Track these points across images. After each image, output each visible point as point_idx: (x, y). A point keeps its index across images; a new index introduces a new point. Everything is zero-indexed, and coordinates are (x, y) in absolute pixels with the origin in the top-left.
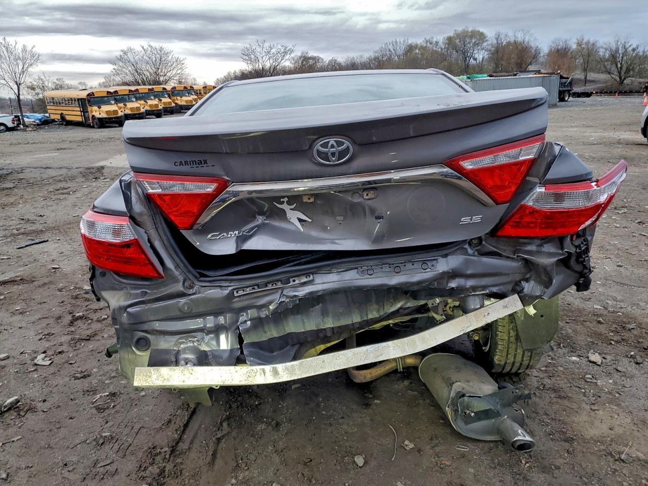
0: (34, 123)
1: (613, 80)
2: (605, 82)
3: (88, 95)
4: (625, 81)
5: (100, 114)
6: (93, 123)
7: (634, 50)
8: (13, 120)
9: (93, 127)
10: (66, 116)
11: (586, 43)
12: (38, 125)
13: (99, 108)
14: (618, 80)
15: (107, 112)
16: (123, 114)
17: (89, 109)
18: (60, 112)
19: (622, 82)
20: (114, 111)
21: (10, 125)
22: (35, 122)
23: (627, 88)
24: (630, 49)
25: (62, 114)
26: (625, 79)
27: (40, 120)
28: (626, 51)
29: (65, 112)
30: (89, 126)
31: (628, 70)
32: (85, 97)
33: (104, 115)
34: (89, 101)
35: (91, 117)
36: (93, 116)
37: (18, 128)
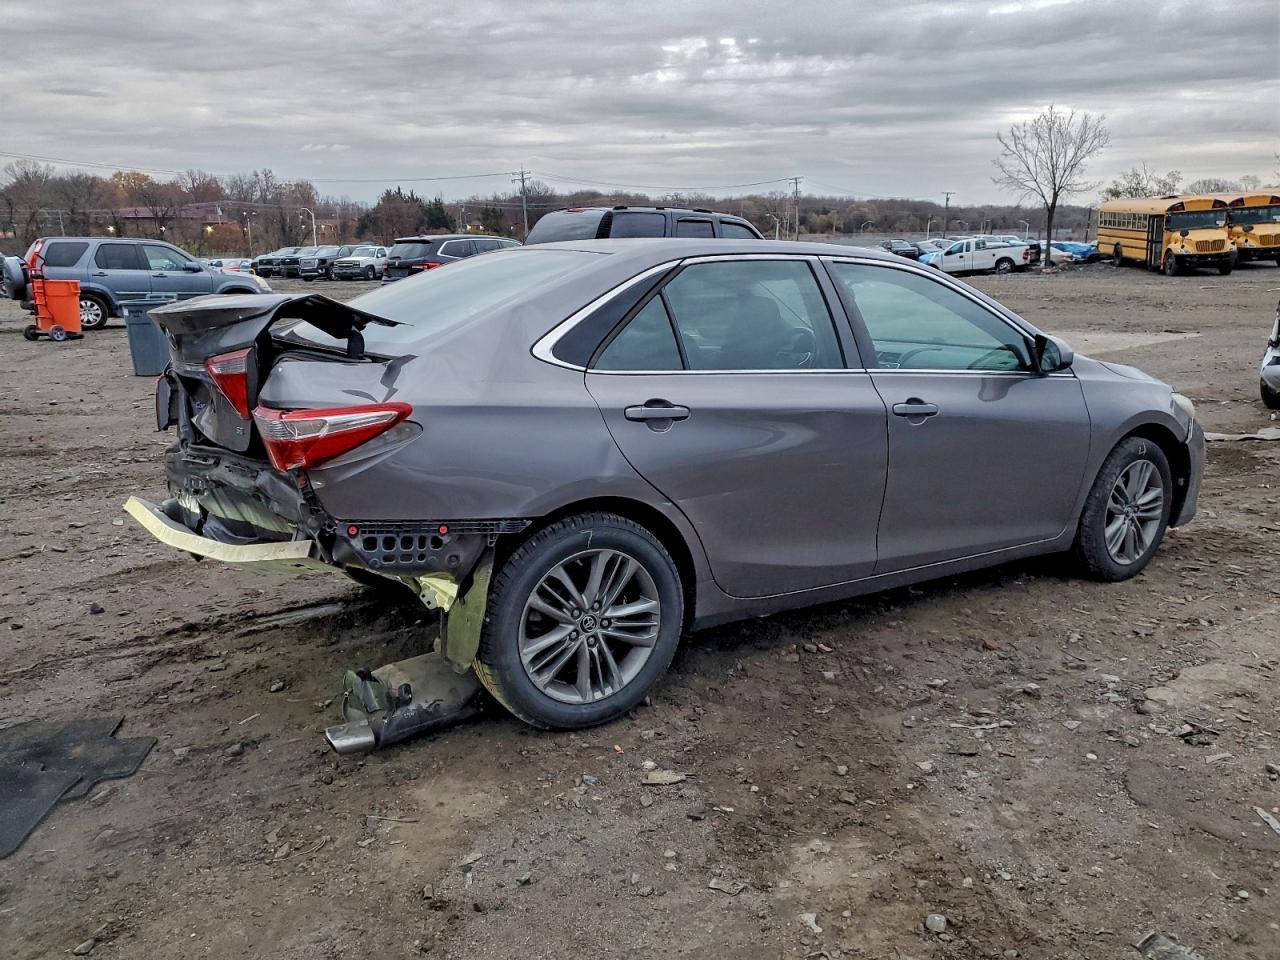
0: (1069, 260)
3: (1172, 208)
5: (1183, 247)
6: (1164, 264)
8: (1026, 254)
9: (1163, 273)
10: (1124, 249)
12: (1077, 262)
13: (1183, 236)
15: (1200, 245)
16: (1235, 248)
17: (1166, 236)
18: (1114, 241)
20: (1215, 241)
21: (1019, 261)
22: (1071, 257)
25: (1118, 244)
27: (1083, 254)
29: (1123, 242)
30: (1158, 271)
32: (1164, 213)
33: (1191, 250)
34: (1168, 221)
35: (1164, 251)
36: (1169, 250)
37: (1034, 268)
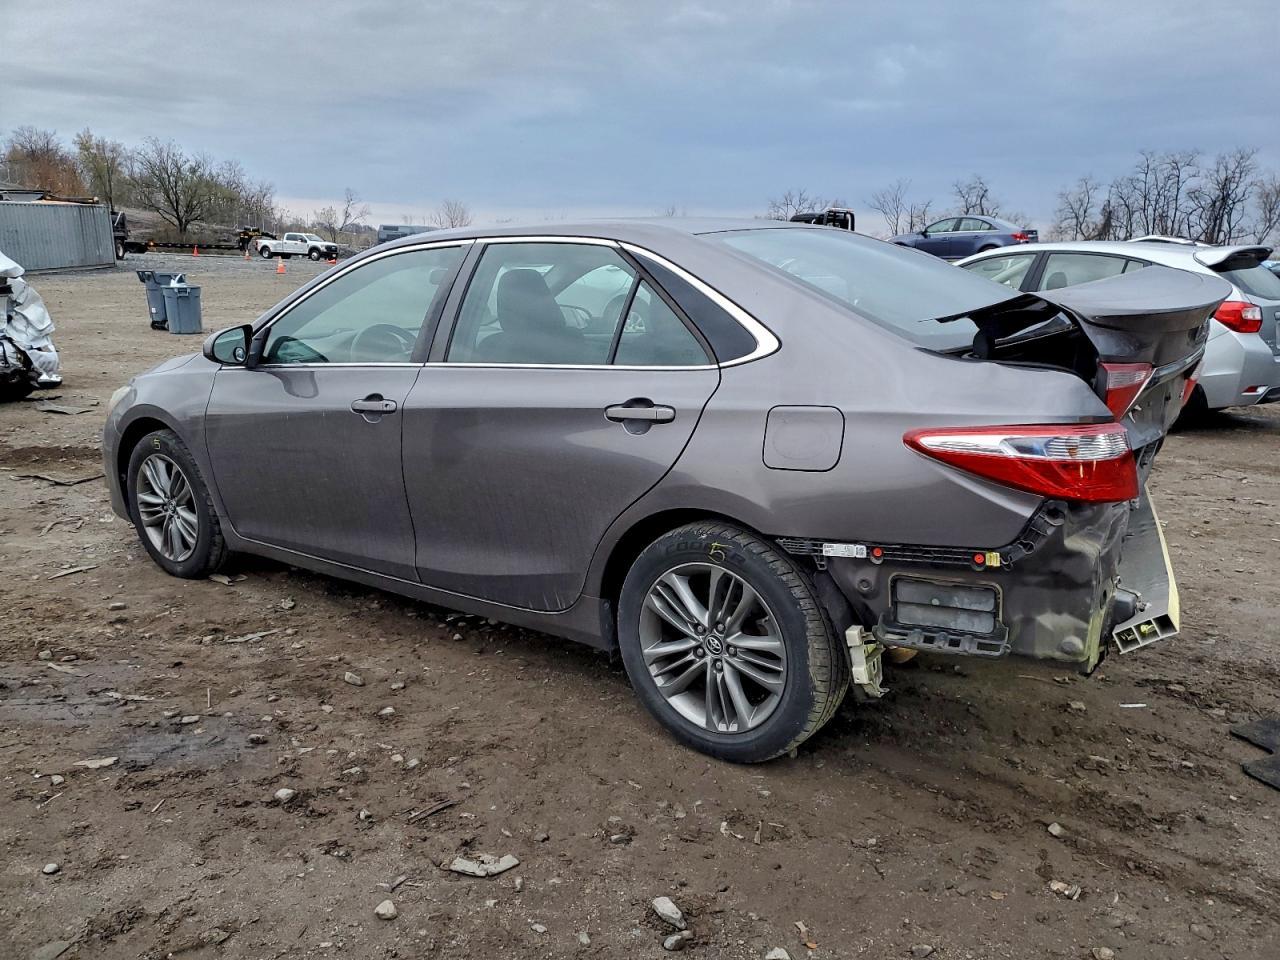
1: (167, 222)
2: (155, 225)
4: (189, 227)
7: (193, 171)
11: (97, 145)
14: (177, 222)
19: (183, 228)
23: (194, 240)
24: (187, 167)
26: (187, 222)
28: (179, 169)
31: (190, 208)
